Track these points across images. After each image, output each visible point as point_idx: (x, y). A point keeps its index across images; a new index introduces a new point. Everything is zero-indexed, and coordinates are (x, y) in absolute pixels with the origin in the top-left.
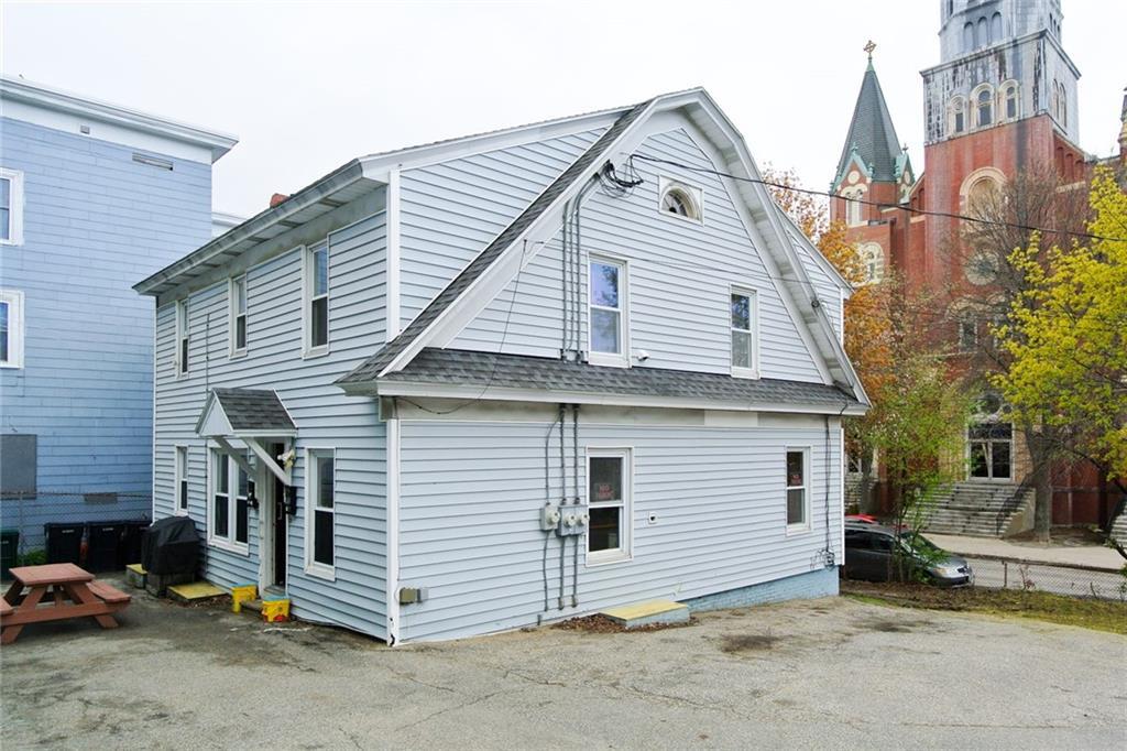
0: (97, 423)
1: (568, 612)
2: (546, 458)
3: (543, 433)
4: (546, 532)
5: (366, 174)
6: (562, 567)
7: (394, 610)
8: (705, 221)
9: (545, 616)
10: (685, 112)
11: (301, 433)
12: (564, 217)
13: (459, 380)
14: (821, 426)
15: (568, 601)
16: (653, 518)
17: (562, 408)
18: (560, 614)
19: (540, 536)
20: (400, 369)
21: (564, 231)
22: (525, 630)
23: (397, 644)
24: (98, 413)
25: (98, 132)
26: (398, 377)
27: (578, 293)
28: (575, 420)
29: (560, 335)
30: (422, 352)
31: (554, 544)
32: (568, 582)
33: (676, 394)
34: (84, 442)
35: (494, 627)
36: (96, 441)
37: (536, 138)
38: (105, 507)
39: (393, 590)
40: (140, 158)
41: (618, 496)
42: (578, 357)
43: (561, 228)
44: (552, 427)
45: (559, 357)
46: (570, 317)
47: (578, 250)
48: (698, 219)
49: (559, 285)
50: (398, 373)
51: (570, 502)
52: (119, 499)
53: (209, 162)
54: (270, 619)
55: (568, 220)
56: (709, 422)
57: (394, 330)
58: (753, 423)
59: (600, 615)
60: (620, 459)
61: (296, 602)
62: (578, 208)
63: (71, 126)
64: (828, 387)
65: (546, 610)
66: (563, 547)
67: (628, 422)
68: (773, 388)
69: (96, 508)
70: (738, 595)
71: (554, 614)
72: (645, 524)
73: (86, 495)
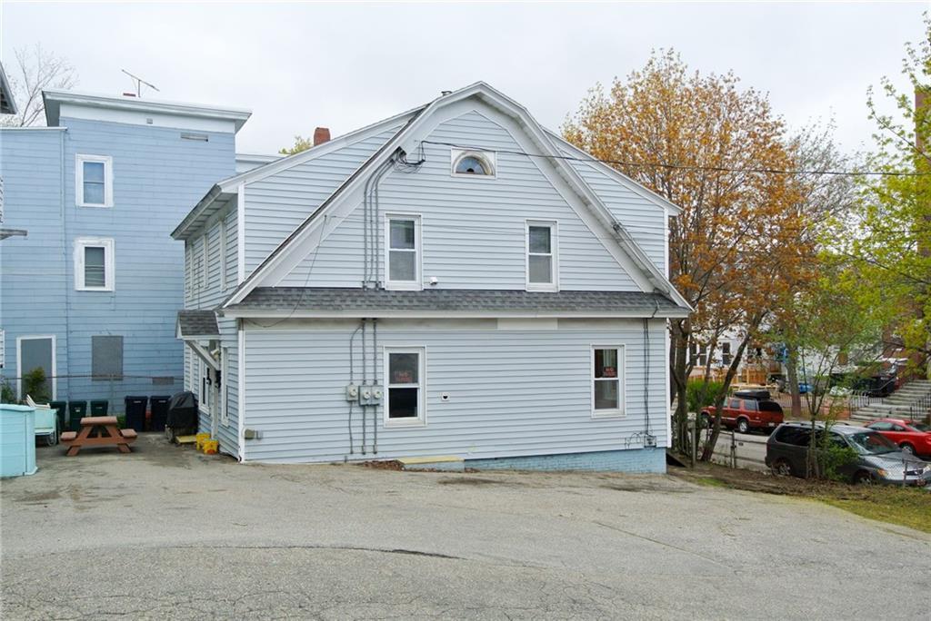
0: (160, 327)
1: (370, 457)
2: (351, 353)
3: (349, 337)
4: (351, 402)
5: (223, 191)
6: (364, 426)
7: (242, 442)
8: (500, 176)
9: (350, 457)
10: (477, 98)
11: (222, 338)
12: (365, 193)
13: (275, 307)
14: (640, 328)
15: (369, 449)
16: (445, 397)
17: (363, 322)
18: (363, 457)
19: (347, 405)
20: (238, 302)
21: (365, 203)
22: (334, 464)
23: (243, 461)
24: (161, 321)
25: (159, 122)
26: (236, 307)
27: (377, 242)
28: (374, 328)
29: (362, 272)
30: (253, 290)
31: (357, 410)
32: (370, 436)
33: (455, 308)
34: (152, 341)
35: (311, 460)
36: (159, 341)
37: (344, 145)
38: (165, 387)
39: (242, 429)
40: (186, 136)
41: (415, 380)
42: (377, 285)
43: (363, 201)
44: (354, 333)
45: (361, 287)
46: (372, 259)
47: (377, 213)
48: (492, 174)
49: (362, 239)
50: (237, 305)
51: (370, 383)
52: (175, 381)
53: (233, 131)
54: (206, 451)
55: (369, 194)
56: (501, 327)
57: (242, 278)
58: (554, 327)
59: (396, 461)
60: (417, 355)
61: (221, 444)
62: (376, 186)
63: (140, 120)
64: (647, 294)
65: (352, 453)
66: (364, 414)
67: (422, 329)
68: (569, 299)
69: (160, 387)
70: (538, 461)
71: (358, 456)
72: (439, 401)
73: (153, 378)
